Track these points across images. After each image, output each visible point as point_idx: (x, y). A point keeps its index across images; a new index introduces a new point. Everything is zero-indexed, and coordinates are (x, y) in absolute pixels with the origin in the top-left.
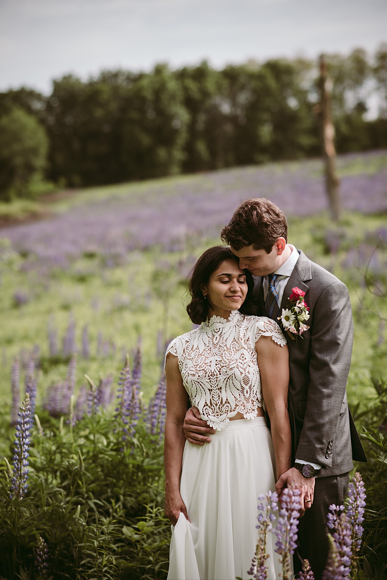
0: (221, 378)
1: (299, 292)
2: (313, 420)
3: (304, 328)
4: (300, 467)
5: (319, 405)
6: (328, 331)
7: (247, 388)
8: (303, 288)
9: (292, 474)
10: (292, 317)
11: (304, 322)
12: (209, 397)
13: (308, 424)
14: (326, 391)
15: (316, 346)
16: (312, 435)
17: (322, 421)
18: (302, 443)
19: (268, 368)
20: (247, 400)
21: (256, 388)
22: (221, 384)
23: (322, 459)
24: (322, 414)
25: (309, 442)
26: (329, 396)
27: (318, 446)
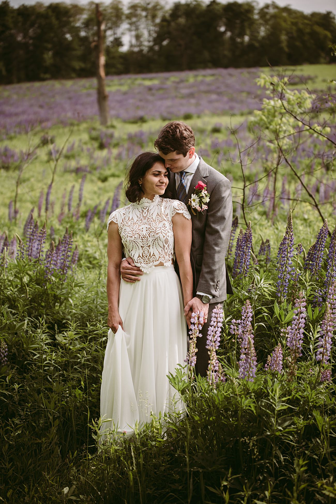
0: (150, 239)
1: (203, 184)
2: (209, 267)
3: (205, 207)
4: (200, 297)
5: (213, 258)
6: (219, 210)
7: (166, 246)
8: (204, 182)
9: (195, 302)
10: (198, 200)
11: (205, 204)
12: (141, 251)
13: (205, 270)
14: (217, 248)
15: (211, 219)
16: (208, 277)
17: (214, 268)
18: (201, 281)
19: (180, 234)
20: (166, 253)
21: (171, 247)
22: (150, 243)
23: (213, 292)
24: (214, 263)
25: (207, 281)
26: (219, 252)
27: (212, 283)
